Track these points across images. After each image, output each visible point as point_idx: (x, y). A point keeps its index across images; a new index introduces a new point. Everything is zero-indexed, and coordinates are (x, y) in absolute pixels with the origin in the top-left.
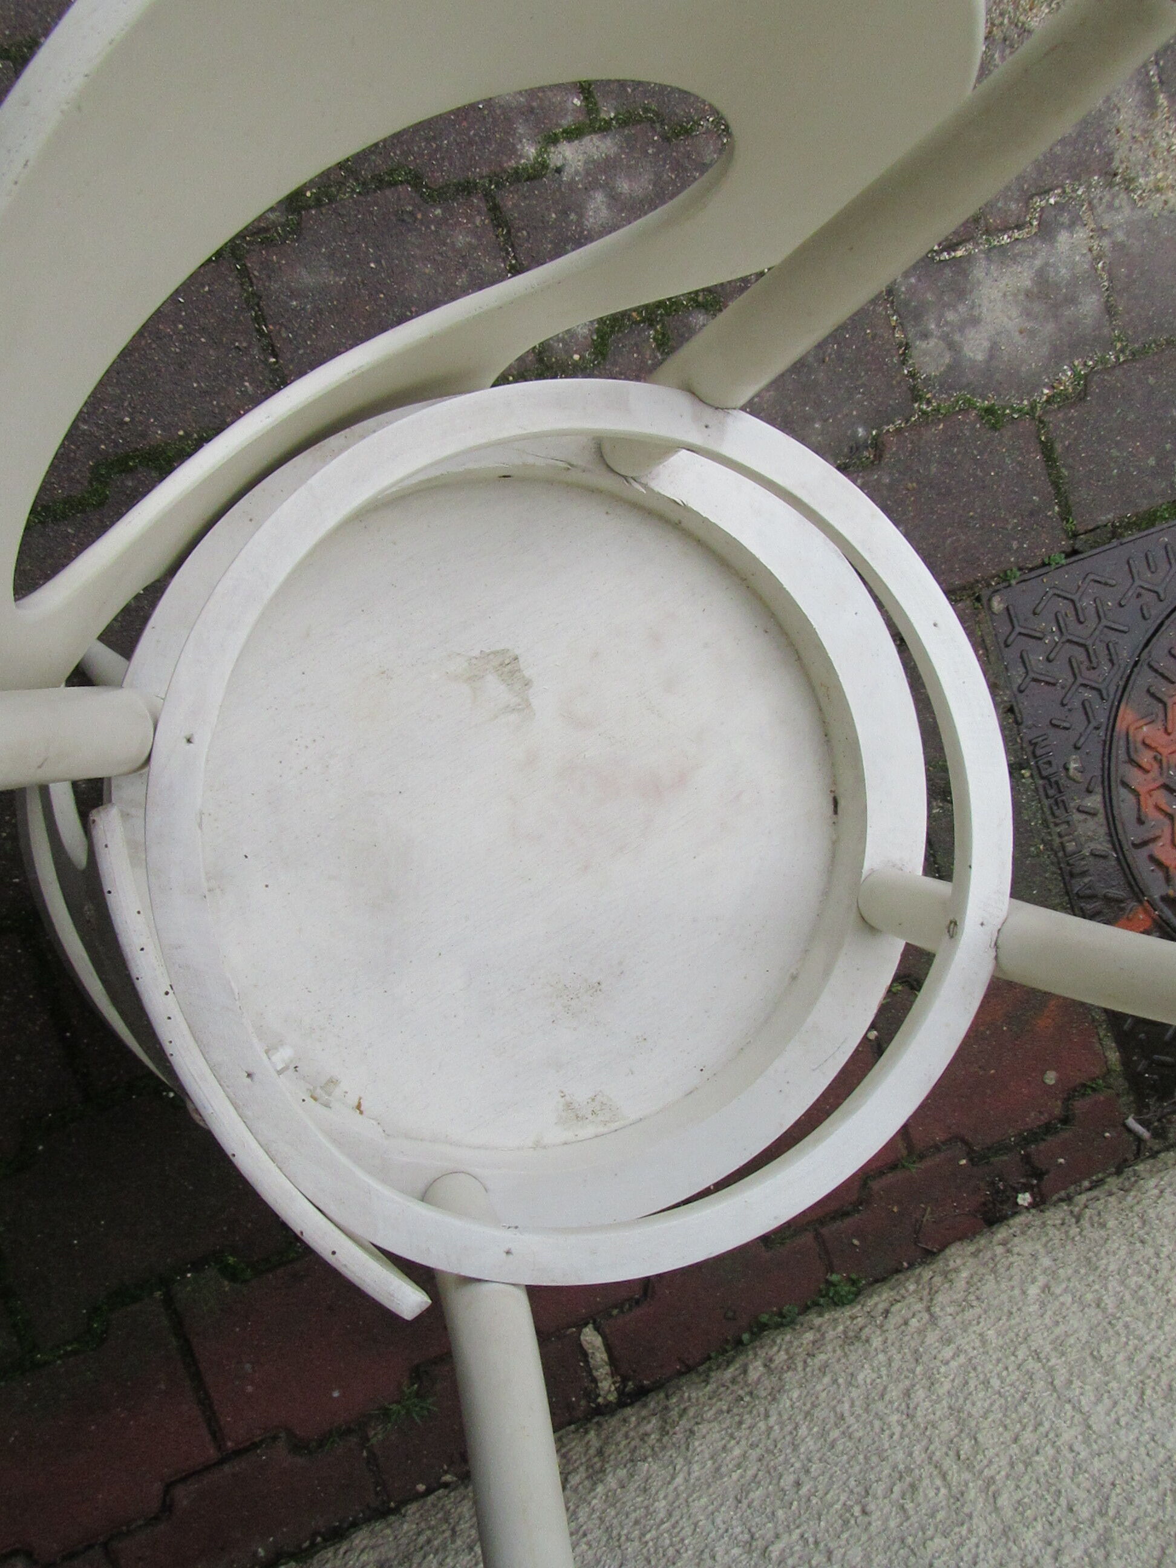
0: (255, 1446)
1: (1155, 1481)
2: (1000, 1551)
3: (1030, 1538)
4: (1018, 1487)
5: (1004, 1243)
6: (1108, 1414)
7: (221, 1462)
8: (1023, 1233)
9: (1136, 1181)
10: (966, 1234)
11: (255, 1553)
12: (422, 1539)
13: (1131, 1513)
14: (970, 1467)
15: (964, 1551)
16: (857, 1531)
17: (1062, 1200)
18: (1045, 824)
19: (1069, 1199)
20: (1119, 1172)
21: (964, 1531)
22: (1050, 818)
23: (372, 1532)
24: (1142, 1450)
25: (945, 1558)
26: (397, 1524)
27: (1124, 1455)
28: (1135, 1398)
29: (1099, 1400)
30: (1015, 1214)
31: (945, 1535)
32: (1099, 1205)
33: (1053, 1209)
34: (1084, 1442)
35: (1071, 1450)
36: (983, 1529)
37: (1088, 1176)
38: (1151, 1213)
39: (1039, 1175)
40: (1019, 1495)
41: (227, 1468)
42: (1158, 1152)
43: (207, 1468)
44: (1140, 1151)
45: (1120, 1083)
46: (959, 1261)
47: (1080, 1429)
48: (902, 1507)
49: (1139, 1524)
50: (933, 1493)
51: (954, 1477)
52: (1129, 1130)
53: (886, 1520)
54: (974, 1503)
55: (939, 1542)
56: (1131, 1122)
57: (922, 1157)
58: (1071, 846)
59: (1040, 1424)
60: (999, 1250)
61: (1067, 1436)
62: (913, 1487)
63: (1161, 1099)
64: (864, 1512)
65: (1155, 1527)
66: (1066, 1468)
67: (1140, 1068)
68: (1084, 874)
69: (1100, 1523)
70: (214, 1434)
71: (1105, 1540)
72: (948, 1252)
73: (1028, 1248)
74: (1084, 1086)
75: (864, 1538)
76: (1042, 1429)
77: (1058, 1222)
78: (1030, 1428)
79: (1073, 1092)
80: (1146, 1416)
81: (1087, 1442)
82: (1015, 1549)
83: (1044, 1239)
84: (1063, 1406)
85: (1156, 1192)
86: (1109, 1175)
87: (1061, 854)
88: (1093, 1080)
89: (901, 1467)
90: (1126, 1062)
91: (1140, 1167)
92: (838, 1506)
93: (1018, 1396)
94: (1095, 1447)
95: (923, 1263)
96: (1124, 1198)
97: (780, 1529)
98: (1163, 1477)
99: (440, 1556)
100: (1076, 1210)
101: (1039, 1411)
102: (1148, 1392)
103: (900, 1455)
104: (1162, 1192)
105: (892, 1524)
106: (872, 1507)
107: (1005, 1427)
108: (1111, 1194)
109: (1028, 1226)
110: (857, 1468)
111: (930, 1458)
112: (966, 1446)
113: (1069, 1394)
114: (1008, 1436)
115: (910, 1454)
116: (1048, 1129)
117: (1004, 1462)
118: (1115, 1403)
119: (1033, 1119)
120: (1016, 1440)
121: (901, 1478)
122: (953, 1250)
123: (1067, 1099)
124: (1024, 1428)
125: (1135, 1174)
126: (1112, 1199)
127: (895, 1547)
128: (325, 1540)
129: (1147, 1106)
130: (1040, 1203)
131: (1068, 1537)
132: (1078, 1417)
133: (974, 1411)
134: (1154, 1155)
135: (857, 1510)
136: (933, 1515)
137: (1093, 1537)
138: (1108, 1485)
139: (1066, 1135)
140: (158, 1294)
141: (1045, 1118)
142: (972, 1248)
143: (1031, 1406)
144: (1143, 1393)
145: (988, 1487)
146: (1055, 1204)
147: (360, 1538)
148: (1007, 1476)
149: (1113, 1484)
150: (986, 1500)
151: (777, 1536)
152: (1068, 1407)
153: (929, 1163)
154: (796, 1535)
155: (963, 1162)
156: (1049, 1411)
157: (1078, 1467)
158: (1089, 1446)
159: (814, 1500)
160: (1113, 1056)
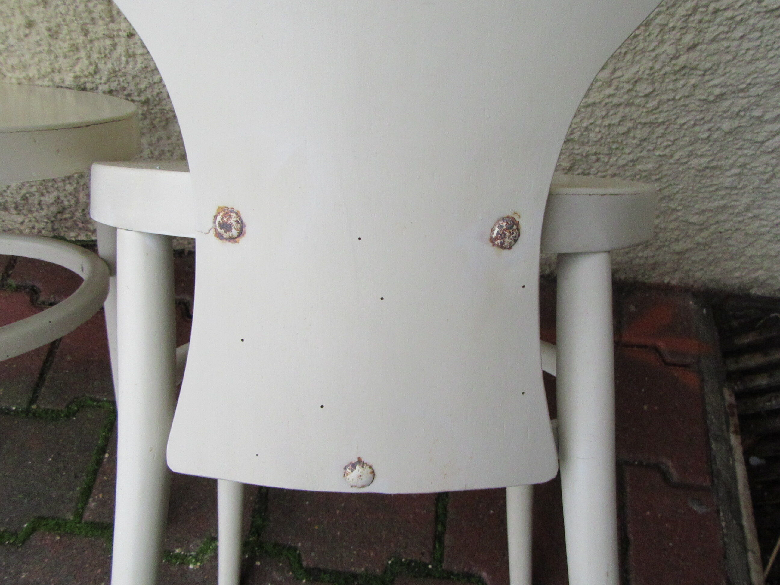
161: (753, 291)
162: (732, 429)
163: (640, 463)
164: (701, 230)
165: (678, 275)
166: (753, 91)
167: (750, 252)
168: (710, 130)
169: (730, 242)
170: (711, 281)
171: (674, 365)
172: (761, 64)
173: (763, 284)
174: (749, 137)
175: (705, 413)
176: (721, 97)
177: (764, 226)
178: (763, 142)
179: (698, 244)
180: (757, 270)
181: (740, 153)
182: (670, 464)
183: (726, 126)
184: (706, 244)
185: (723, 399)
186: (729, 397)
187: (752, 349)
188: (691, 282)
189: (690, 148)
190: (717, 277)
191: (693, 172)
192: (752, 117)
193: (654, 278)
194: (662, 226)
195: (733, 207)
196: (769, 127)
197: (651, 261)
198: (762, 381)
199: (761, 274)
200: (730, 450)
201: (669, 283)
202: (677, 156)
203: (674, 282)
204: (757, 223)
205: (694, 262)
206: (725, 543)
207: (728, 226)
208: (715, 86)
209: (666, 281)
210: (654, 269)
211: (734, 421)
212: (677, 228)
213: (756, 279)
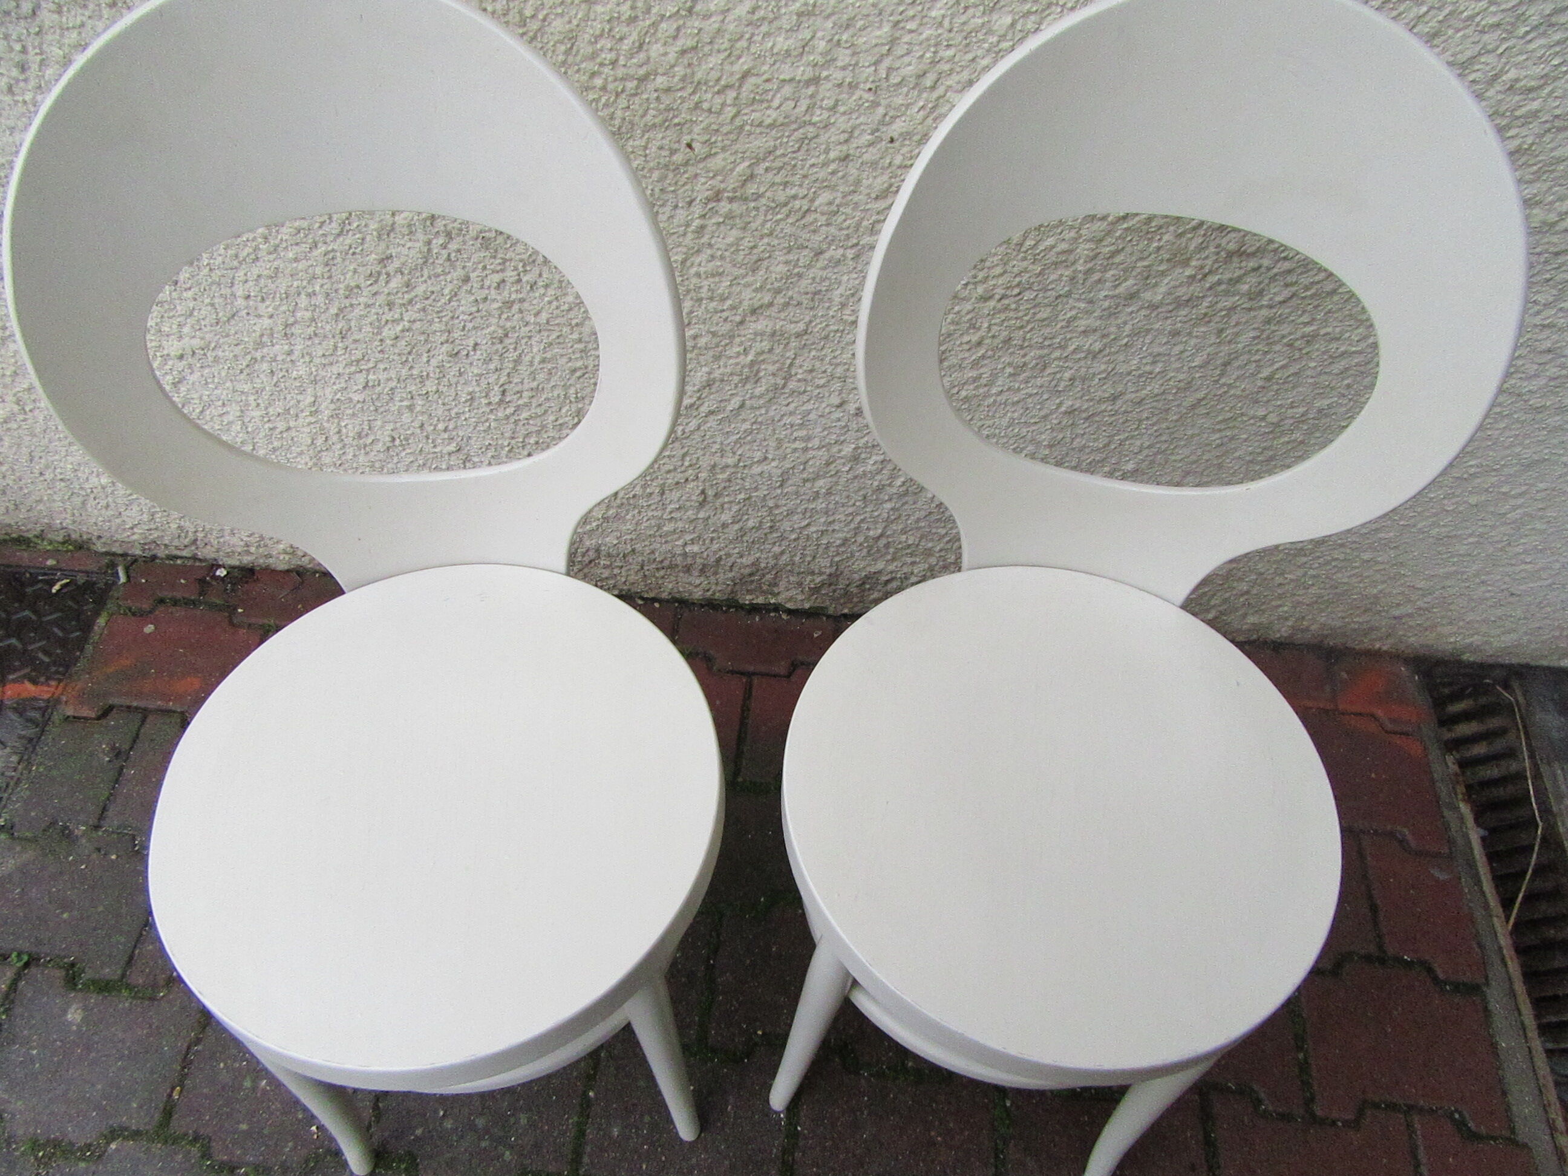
0: (733, 672)
1: (216, 359)
2: (322, 373)
3: (301, 370)
4: (299, 402)
5: (248, 553)
6: (227, 413)
7: (754, 674)
8: (233, 552)
9: (145, 544)
10: (270, 572)
11: (761, 619)
12: (662, 573)
13: (238, 350)
14: (322, 428)
15: (343, 385)
16: (402, 431)
17: (200, 560)
18: (19, 781)
19: (195, 558)
20: (154, 557)
21: (339, 396)
22: (12, 783)
23: (691, 594)
24: (216, 380)
25: (356, 388)
26: (675, 590)
27: (229, 384)
28: (208, 412)
29: (230, 423)
30: (233, 567)
31: (351, 400)
32: (176, 543)
33: (208, 557)
34: (249, 405)
35: (258, 405)
36: (328, 391)
37: (175, 565)
38: (145, 517)
39: (202, 581)
40: (300, 397)
41: (751, 669)
42: (122, 555)
43: (763, 675)
44: (132, 563)
45: (110, 605)
46: (281, 557)
47: (248, 413)
48: (370, 429)
49: (235, 342)
50: (351, 427)
51: (333, 429)
52: (128, 577)
53: (382, 427)
54: (327, 408)
55: (356, 397)
56: (123, 579)
57: (262, 626)
58: (14, 758)
59: (271, 429)
60: (253, 549)
61: (257, 413)
62: (359, 436)
63: (95, 583)
64: (394, 439)
65: (228, 336)
66: (266, 395)
67: (91, 606)
68: (21, 737)
69: (258, 355)
70: (751, 688)
71: (259, 345)
72: (286, 567)
73: (235, 540)
74: (134, 614)
75: (398, 425)
76: (271, 426)
77: (208, 547)
78: (278, 430)
79: (142, 615)
80: (205, 398)
81: (247, 405)
82: (313, 369)
83: (222, 540)
84: (253, 431)
85: (135, 530)
86: (162, 559)
87: (26, 757)
88: (125, 614)
89: (363, 451)
90: (97, 614)
91: (138, 552)
92: (408, 451)
93: (278, 453)
94: (244, 398)
95: (307, 570)
96: (158, 537)
97: (447, 457)
98: (210, 359)
99: (652, 557)
100: (193, 548)
101: (269, 437)
102: (198, 411)
103: (362, 458)
104: (132, 528)
105: (379, 423)
106: (388, 439)
107: (292, 439)
108: (166, 545)
109: (228, 555)
110: (389, 466)
111: (344, 447)
112: (320, 441)
113: (246, 437)
114: (293, 433)
115: (354, 456)
116: (175, 602)
117: (301, 420)
118: (221, 415)
119: (179, 612)
120: (289, 429)
121: (365, 446)
122: (282, 567)
123: (150, 612)
124: (281, 432)
125: (144, 550)
126: (167, 542)
127: (382, 409)
128: (721, 607)
129: (106, 584)
130: (215, 565)
131: (279, 358)
132: (246, 420)
133: (308, 459)
134: (124, 555)
135: (397, 442)
136: (354, 415)
137: (265, 350)
138: (245, 372)
139: (167, 594)
140: (740, 779)
141: (174, 609)
142: (271, 561)
143: (272, 443)
144: (202, 412)
145: (316, 411)
146: (205, 560)
147: (698, 595)
148: (302, 411)
149: (241, 372)
150: (320, 405)
151: (450, 454)
152: (250, 429)
153: (261, 621)
154: (437, 450)
155: (240, 610)
156: (262, 434)
157: (258, 392)
158: (247, 400)
159: (421, 462)
160: (101, 621)
161: (1465, 657)
162: (1460, 796)
163: (1376, 831)
164: (1424, 596)
165: (1391, 641)
166: (1506, 471)
167: (1470, 617)
168: (1457, 503)
169: (1452, 607)
170: (1422, 646)
171: (1395, 733)
172: (1517, 450)
173: (1476, 650)
174: (1492, 509)
175: (1433, 781)
176: (1474, 476)
177: (1489, 591)
178: (1505, 514)
179: (1420, 609)
180: (1473, 635)
181: (1480, 523)
182: (1406, 831)
183: (1473, 500)
184: (1427, 609)
185: (1448, 767)
186: (1454, 768)
187: (1466, 716)
188: (1402, 647)
189: (1434, 519)
190: (1430, 643)
191: (1431, 540)
192: (1499, 493)
193: (1366, 644)
194: (1387, 591)
195: (1463, 573)
196: (1513, 502)
197: (1365, 626)
198: (1479, 749)
199: (1476, 639)
200: (1462, 819)
201: (1380, 649)
202: (1419, 526)
203: (1385, 648)
204: (1483, 589)
205: (1411, 627)
206: (1470, 908)
207: (1451, 591)
208: (1471, 466)
209: (1377, 646)
210: (1365, 635)
211: (1461, 789)
212: (1402, 593)
213: (1471, 644)
